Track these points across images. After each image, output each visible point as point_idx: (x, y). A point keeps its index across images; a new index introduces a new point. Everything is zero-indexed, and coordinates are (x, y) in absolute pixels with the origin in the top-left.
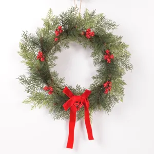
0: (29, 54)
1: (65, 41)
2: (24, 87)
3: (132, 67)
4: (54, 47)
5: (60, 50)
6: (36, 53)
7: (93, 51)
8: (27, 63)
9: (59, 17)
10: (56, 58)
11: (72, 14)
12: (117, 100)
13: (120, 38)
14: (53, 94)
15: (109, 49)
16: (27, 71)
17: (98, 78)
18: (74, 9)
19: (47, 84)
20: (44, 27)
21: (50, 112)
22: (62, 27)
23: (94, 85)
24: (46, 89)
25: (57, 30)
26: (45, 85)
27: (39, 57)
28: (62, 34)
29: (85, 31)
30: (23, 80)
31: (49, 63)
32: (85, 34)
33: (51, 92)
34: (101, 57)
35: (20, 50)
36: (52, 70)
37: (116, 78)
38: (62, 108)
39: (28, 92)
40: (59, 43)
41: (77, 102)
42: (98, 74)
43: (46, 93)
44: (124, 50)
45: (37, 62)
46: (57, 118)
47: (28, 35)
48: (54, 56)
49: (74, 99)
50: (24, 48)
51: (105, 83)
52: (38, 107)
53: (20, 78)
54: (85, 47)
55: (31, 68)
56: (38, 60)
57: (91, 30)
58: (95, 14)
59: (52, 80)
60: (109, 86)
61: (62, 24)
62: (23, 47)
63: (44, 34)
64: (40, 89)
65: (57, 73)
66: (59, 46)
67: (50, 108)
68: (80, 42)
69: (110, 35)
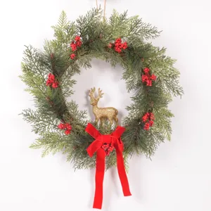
0: (35, 78)
1: (85, 58)
2: (30, 126)
3: (182, 91)
4: (70, 67)
5: (78, 71)
6: (45, 76)
7: (125, 71)
8: (33, 92)
9: (76, 23)
10: (74, 82)
11: (94, 19)
12: (162, 139)
13: (163, 50)
14: (72, 133)
15: (148, 66)
16: (33, 103)
17: (134, 108)
18: (96, 12)
19: (63, 120)
20: (55, 38)
21: (69, 159)
22: (81, 38)
23: (129, 119)
24: (62, 127)
25: (73, 43)
26: (59, 122)
27: (50, 83)
28: (81, 48)
29: (113, 42)
30: (29, 116)
31: (64, 90)
32: (113, 46)
33: (68, 131)
34: (136, 78)
35: (23, 74)
36: (68, 100)
37: (159, 108)
38: (85, 154)
39: (37, 132)
40: (77, 61)
41: (105, 144)
42: (133, 102)
43: (62, 133)
44: (169, 67)
45: (47, 89)
46: (79, 167)
47: (32, 51)
48: (71, 80)
49: (102, 140)
50: (28, 70)
51: (144, 115)
52: (51, 153)
53: (25, 113)
54: (113, 65)
55: (39, 99)
56: (48, 86)
57: (122, 40)
58: (127, 17)
59: (68, 114)
60: (150, 119)
61: (80, 33)
62: (26, 69)
63: (56, 50)
64: (53, 127)
65: (76, 103)
66: (76, 65)
67: (68, 154)
68: (107, 58)
69: (149, 46)
